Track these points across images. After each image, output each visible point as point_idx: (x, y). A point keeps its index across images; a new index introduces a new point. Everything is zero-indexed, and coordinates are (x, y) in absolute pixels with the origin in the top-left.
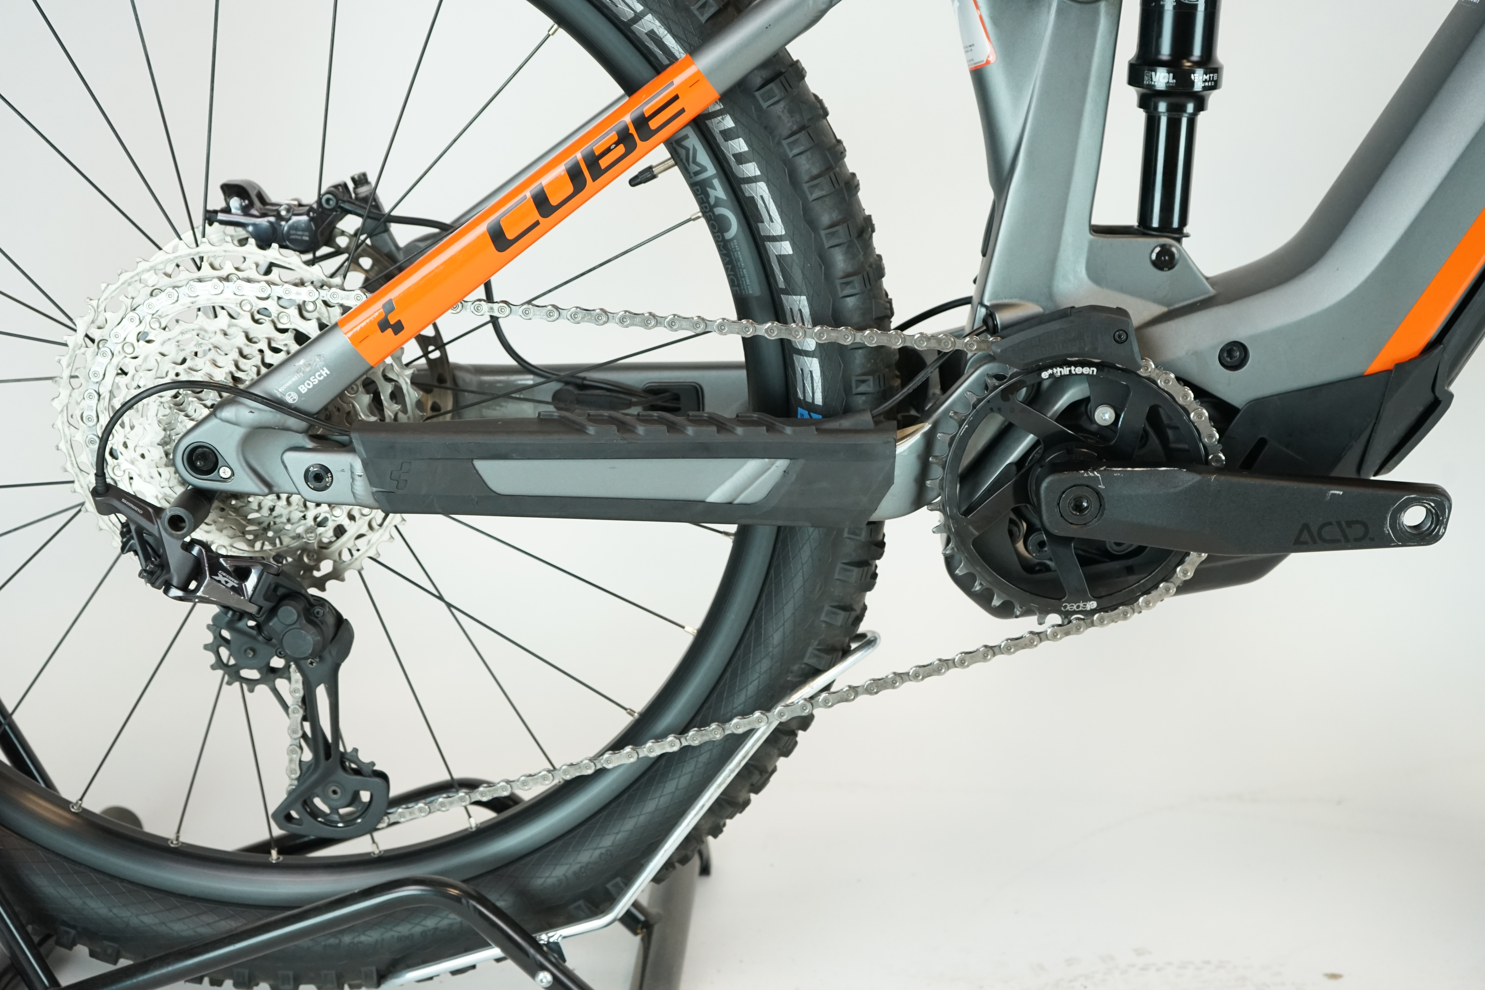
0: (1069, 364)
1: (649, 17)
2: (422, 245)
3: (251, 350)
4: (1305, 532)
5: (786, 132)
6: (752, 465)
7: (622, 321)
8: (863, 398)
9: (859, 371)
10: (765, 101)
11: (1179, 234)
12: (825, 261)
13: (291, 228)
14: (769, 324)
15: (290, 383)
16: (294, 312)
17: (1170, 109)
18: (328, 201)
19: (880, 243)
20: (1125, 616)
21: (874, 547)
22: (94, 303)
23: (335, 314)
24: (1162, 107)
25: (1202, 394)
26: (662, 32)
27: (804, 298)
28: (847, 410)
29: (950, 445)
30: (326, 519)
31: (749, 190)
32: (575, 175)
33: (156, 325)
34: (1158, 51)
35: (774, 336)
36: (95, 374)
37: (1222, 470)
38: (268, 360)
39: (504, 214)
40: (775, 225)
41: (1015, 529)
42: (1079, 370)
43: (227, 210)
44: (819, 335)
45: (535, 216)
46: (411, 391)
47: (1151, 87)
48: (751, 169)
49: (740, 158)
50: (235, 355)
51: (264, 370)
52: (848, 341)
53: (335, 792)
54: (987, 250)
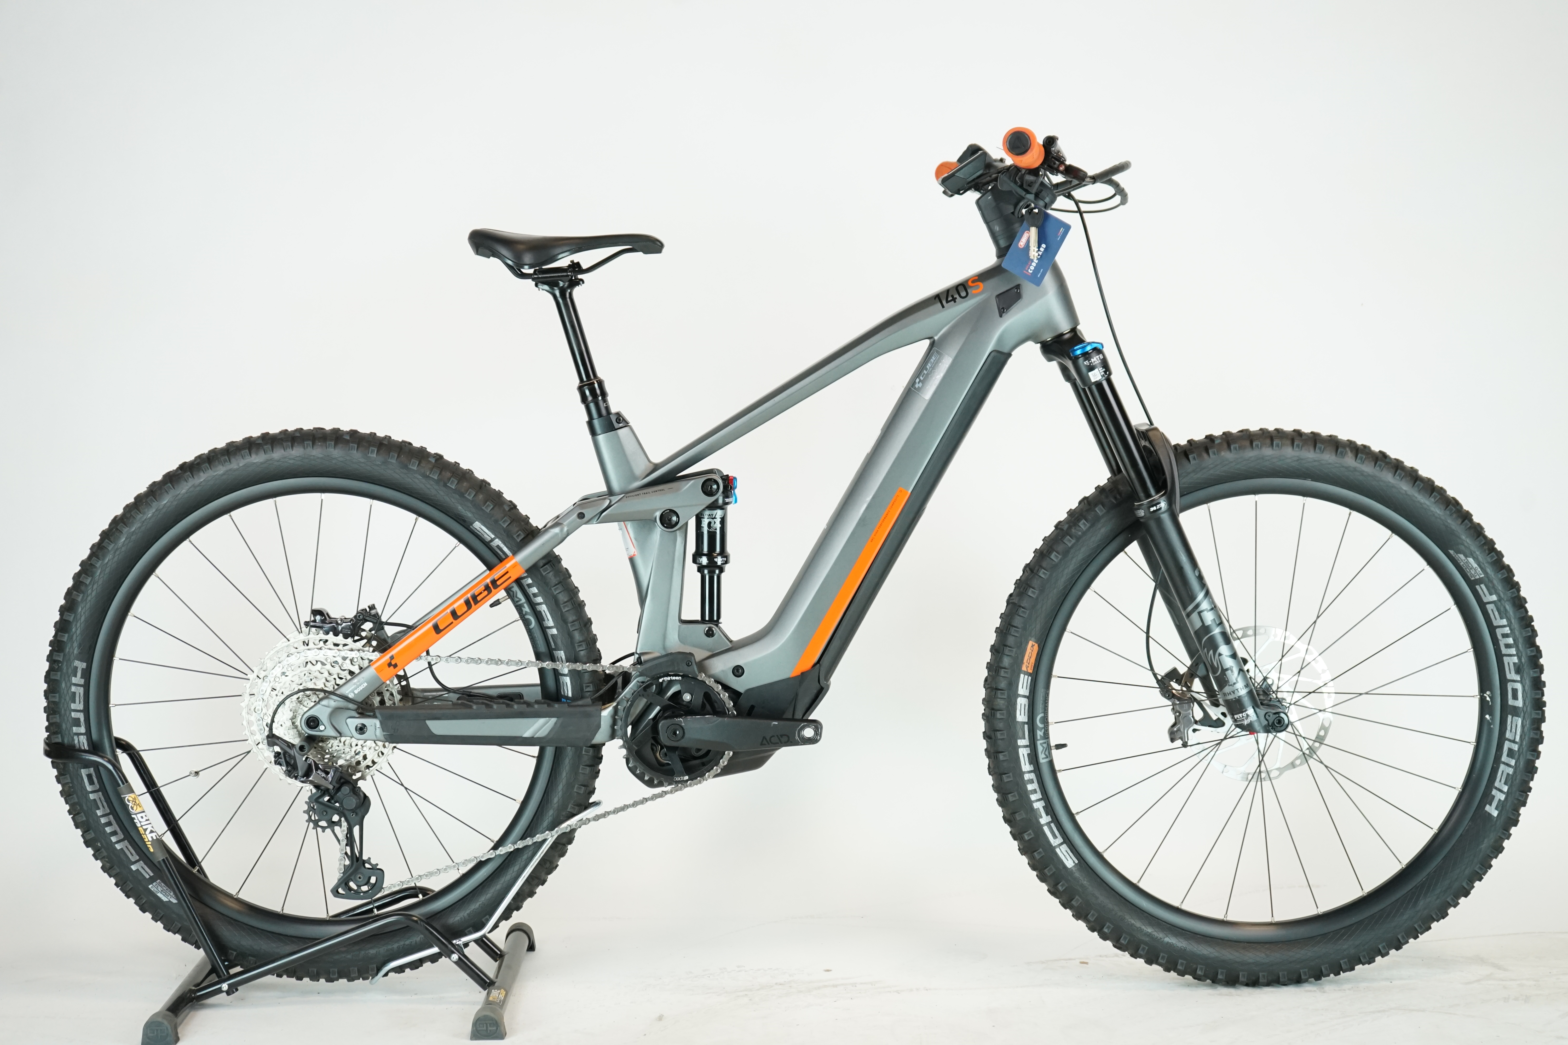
0: (670, 676)
1: (497, 540)
2: (399, 635)
3: (331, 678)
4: (765, 741)
5: (553, 585)
6: (542, 721)
7: (487, 662)
8: (589, 693)
9: (586, 681)
10: (544, 572)
11: (717, 623)
12: (571, 636)
13: (342, 628)
14: (548, 662)
15: (351, 689)
16: (348, 661)
17: (709, 572)
18: (359, 616)
19: (595, 629)
20: (700, 782)
21: (597, 760)
22: (262, 660)
23: (366, 663)
24: (706, 572)
25: (726, 688)
26: (502, 545)
27: (562, 652)
28: (582, 698)
29: (624, 711)
30: (359, 752)
31: (539, 608)
32: (467, 603)
33: (290, 669)
34: (703, 550)
35: (550, 667)
36: (262, 690)
37: (734, 716)
38: (337, 683)
39: (438, 620)
40: (550, 622)
41: (654, 748)
42: (674, 678)
43: (315, 621)
44: (568, 667)
45: (451, 619)
46: (397, 695)
47: (700, 564)
48: (539, 599)
49: (535, 595)
50: (324, 680)
51: (336, 687)
52: (580, 669)
53: (360, 878)
54: (638, 632)
